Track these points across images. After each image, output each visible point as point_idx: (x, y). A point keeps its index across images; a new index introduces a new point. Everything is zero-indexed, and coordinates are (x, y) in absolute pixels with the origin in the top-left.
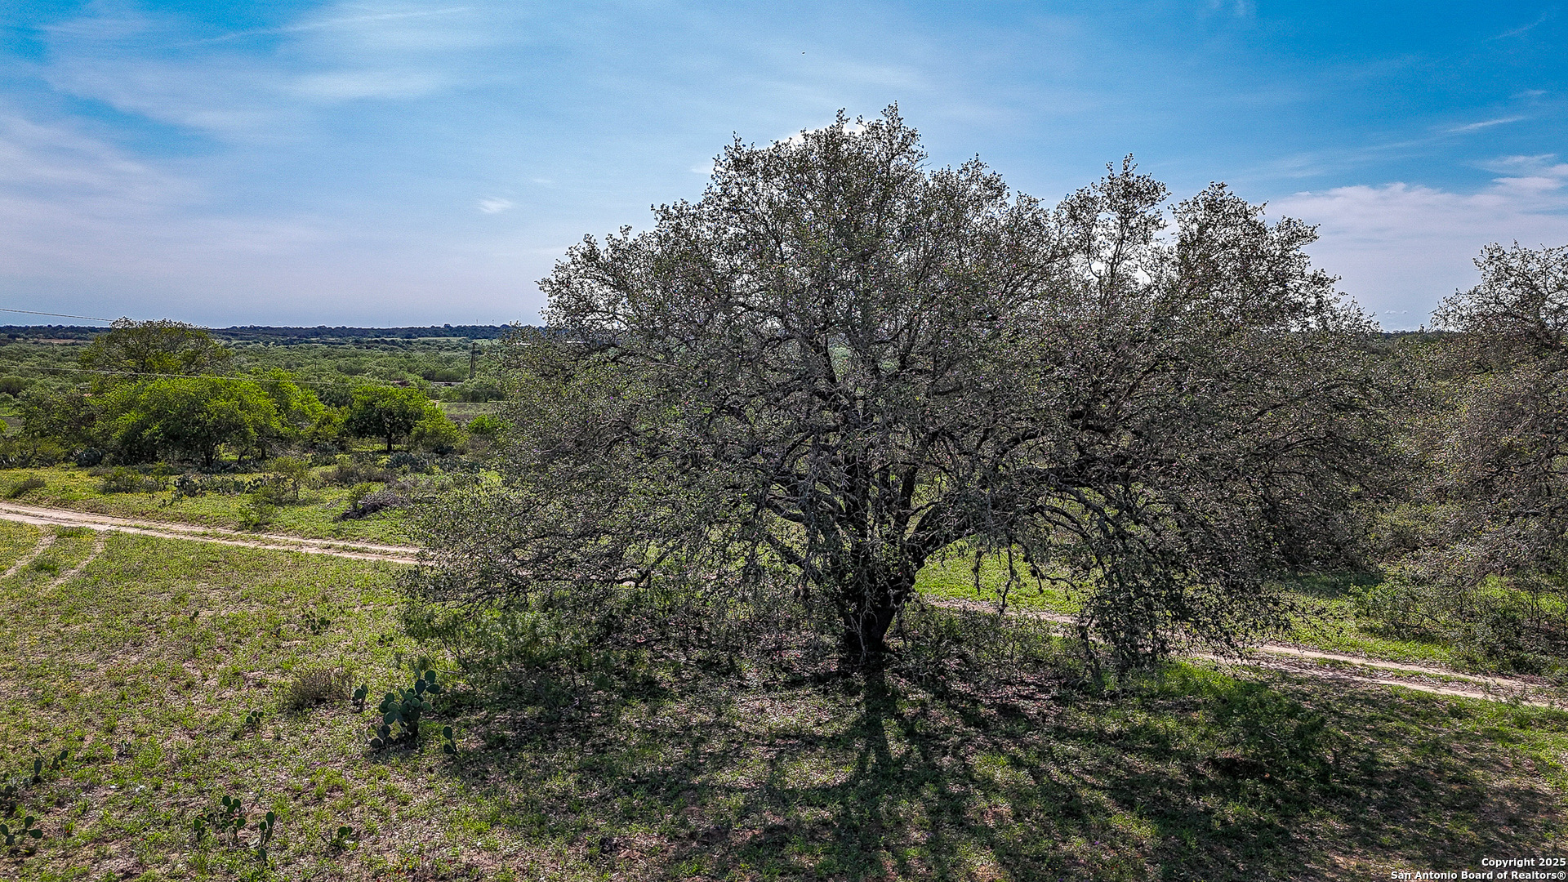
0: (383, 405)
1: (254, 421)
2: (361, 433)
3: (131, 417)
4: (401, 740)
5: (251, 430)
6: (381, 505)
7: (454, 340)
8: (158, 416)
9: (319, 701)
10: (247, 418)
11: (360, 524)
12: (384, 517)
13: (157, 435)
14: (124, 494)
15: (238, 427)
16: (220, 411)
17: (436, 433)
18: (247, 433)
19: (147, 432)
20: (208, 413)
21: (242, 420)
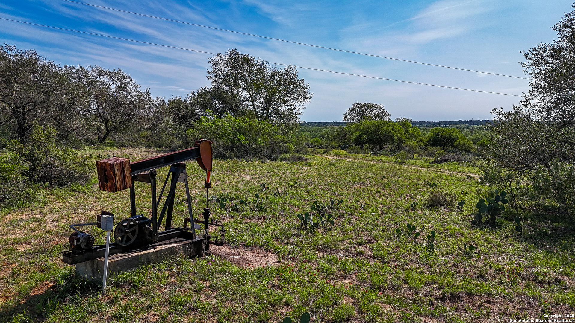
0: (443, 134)
1: (397, 136)
2: (433, 145)
3: (358, 133)
4: (487, 223)
5: (396, 138)
6: (448, 160)
7: (463, 126)
8: (365, 133)
9: (441, 205)
10: (395, 134)
11: (440, 166)
12: (449, 164)
13: (365, 139)
14: (355, 154)
15: (392, 137)
16: (386, 131)
17: (464, 145)
18: (394, 139)
19: (362, 138)
20: (382, 132)
21: (393, 134)
